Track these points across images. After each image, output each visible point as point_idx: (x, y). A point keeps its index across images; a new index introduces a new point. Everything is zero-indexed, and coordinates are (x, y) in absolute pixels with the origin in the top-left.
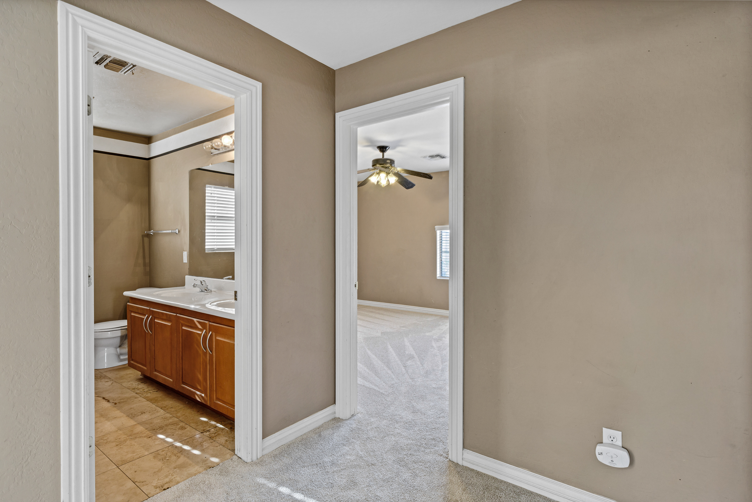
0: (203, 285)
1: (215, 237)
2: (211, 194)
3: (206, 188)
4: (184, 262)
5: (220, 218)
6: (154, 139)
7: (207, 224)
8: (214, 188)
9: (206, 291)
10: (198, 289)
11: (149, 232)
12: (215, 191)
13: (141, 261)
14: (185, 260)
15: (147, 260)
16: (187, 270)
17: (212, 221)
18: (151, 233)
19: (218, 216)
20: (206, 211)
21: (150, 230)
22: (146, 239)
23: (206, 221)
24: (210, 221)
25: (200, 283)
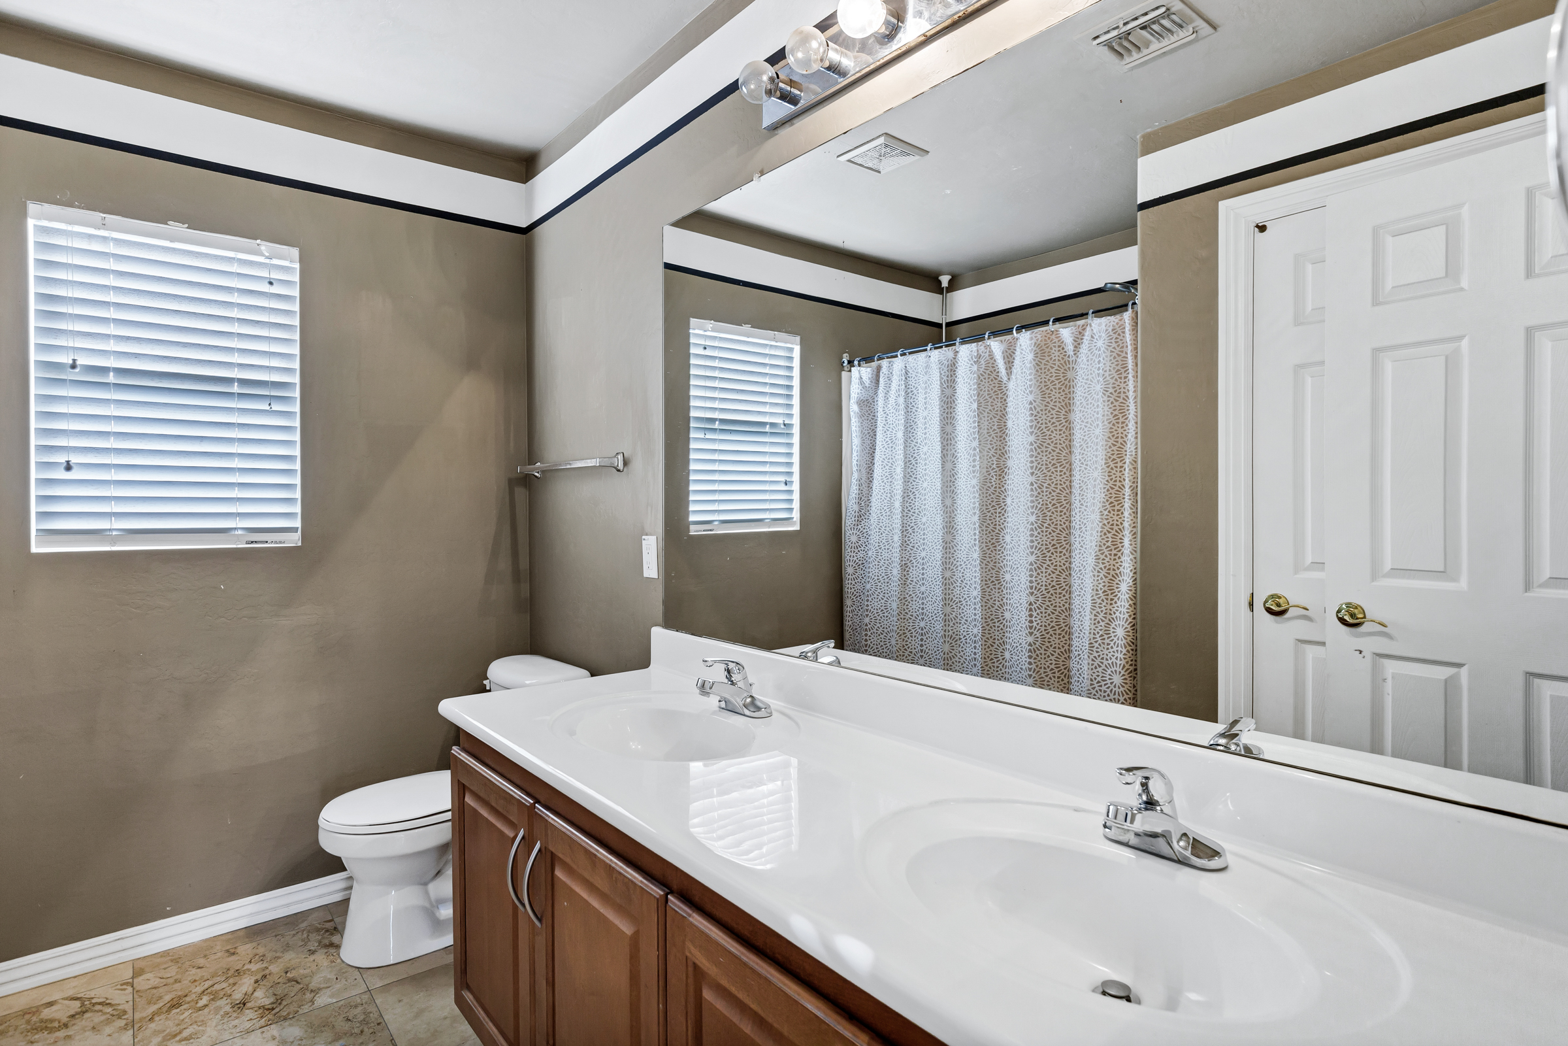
0: (733, 683)
1: (716, 487)
2: (705, 348)
3: (691, 331)
4: (646, 575)
5: (730, 426)
6: (543, 160)
7: (693, 445)
8: (713, 330)
9: (747, 712)
10: (713, 701)
11: (529, 469)
12: (715, 338)
13: (504, 564)
14: (651, 567)
15: (524, 563)
16: (658, 609)
17: (707, 437)
18: (537, 474)
19: (722, 421)
20: (693, 403)
21: (531, 460)
22: (521, 493)
23: (692, 435)
24: (702, 436)
25: (721, 676)
